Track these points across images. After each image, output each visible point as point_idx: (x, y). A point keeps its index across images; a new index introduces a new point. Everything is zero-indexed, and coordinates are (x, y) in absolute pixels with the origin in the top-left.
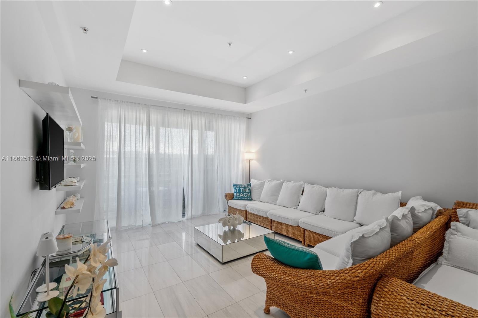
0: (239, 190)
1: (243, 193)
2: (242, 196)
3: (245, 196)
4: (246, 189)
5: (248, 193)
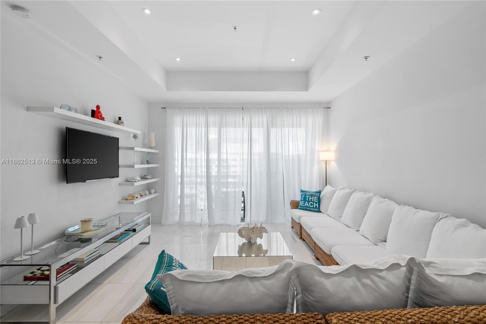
0: (305, 198)
1: (309, 202)
2: (307, 206)
3: (310, 206)
4: (313, 197)
5: (315, 202)
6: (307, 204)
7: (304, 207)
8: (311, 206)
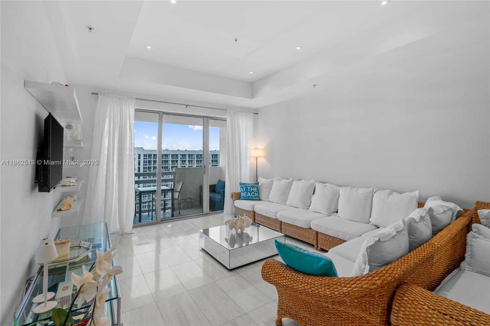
0: (247, 190)
1: (250, 192)
4: (254, 188)
5: (256, 192)
6: (249, 194)
7: (247, 197)
8: (253, 195)
